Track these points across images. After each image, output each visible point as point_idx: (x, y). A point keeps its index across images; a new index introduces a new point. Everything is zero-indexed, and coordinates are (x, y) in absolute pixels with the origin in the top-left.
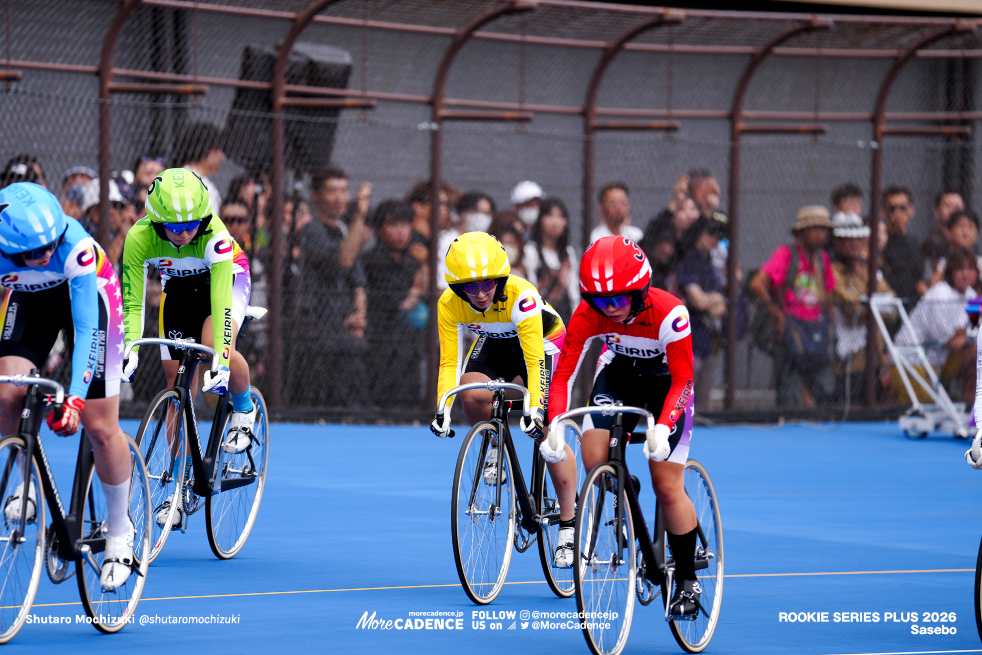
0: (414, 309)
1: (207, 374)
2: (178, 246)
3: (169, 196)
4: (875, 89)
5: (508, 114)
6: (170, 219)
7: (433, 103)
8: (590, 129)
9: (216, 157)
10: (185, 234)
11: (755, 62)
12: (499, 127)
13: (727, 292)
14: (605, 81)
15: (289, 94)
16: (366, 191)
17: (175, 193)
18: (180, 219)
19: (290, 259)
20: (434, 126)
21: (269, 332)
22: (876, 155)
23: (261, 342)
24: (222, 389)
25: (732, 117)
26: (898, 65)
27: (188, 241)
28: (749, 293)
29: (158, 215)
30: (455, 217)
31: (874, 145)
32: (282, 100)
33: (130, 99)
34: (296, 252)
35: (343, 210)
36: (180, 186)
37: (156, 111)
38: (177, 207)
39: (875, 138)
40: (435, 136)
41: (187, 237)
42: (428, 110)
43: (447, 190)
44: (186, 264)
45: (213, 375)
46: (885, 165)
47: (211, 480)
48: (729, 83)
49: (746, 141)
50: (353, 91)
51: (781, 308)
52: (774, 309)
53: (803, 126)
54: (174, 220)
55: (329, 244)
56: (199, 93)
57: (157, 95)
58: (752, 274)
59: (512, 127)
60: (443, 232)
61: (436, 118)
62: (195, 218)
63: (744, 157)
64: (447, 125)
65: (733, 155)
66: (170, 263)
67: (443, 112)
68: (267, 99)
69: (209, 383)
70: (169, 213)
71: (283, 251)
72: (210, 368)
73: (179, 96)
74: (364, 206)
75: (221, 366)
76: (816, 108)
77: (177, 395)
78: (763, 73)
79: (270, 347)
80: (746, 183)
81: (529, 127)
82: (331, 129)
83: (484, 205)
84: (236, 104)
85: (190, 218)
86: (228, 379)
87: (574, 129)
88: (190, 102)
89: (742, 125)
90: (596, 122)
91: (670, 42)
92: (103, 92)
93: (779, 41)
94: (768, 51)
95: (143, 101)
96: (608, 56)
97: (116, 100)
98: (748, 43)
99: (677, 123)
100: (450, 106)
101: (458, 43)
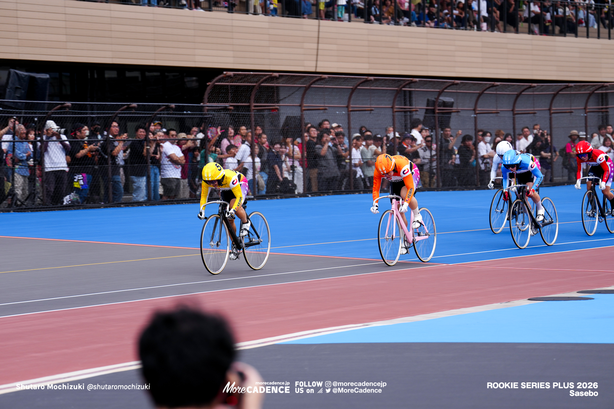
0: (473, 161)
4: (585, 101)
5: (493, 112)
7: (474, 110)
8: (514, 114)
11: (555, 96)
12: (491, 115)
14: (517, 102)
15: (439, 110)
16: (460, 132)
20: (475, 116)
22: (586, 117)
25: (550, 110)
26: (590, 95)
30: (482, 138)
31: (585, 115)
32: (437, 111)
33: (399, 113)
37: (405, 116)
39: (586, 113)
40: (475, 118)
42: (473, 112)
46: (588, 120)
48: (548, 101)
49: (554, 115)
50: (454, 108)
53: (568, 111)
56: (416, 111)
57: (405, 112)
59: (494, 115)
60: (479, 142)
61: (475, 114)
63: (553, 119)
64: (478, 115)
65: (551, 119)
67: (477, 112)
68: (433, 111)
73: (411, 112)
76: (571, 106)
78: (557, 98)
80: (554, 126)
81: (499, 115)
82: (450, 117)
84: (426, 113)
87: (511, 114)
88: (414, 113)
89: (552, 112)
90: (515, 112)
91: (533, 92)
92: (393, 112)
93: (561, 90)
94: (557, 93)
95: (403, 114)
96: (518, 96)
97: (396, 114)
98: (553, 91)
99: (536, 112)
100: (479, 110)
101: (480, 95)
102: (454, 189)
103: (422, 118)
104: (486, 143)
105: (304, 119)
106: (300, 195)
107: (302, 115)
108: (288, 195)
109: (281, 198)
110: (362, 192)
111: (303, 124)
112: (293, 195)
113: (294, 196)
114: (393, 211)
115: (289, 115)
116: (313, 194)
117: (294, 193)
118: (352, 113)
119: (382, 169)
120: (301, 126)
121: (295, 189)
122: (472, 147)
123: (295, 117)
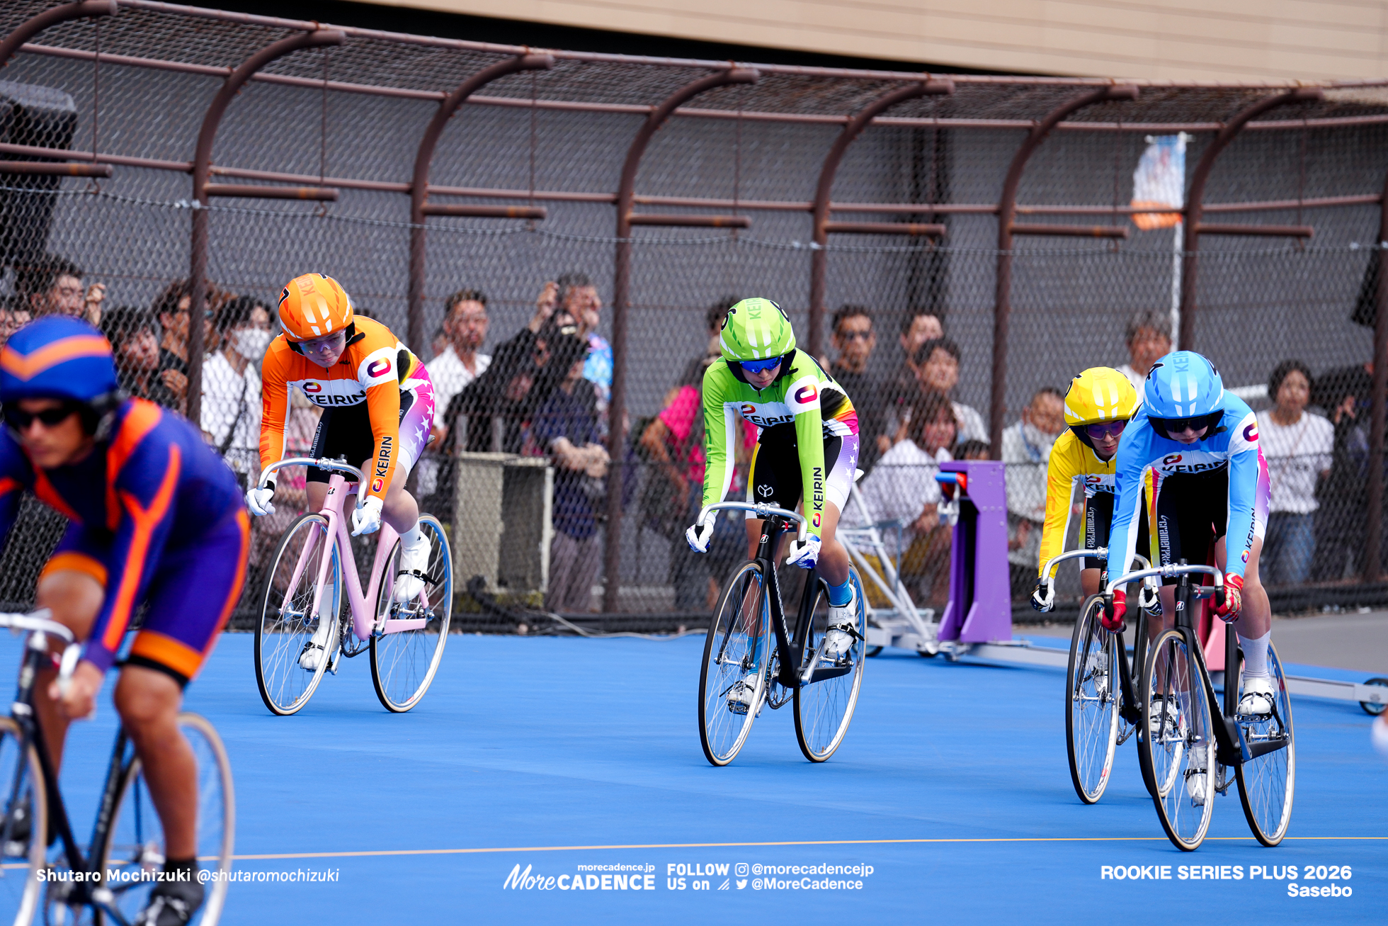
1: (794, 544)
2: (758, 389)
3: (743, 330)
4: (817, 168)
5: (303, 190)
6: (746, 356)
7: (194, 172)
8: (419, 215)
10: (765, 373)
11: (651, 125)
12: (289, 207)
13: (609, 446)
14: (441, 147)
17: (751, 326)
18: (757, 356)
20: (197, 204)
22: (817, 259)
24: (810, 562)
25: (618, 202)
26: (848, 134)
27: (770, 383)
28: (639, 448)
29: (732, 353)
31: (815, 246)
36: (755, 317)
38: (753, 341)
39: (816, 238)
40: (197, 218)
41: (768, 377)
42: (188, 181)
44: (768, 411)
45: (800, 545)
46: (830, 274)
47: (800, 669)
48: (616, 154)
49: (638, 235)
50: (80, 152)
51: (685, 473)
52: (673, 472)
53: (718, 217)
54: (750, 357)
58: (646, 422)
59: (309, 208)
60: (206, 355)
61: (199, 193)
62: (774, 354)
63: (635, 257)
64: (215, 202)
65: (621, 254)
66: (753, 410)
67: (208, 185)
69: (795, 554)
70: (744, 349)
72: (797, 537)
74: (95, 312)
75: (811, 535)
76: (736, 194)
77: (759, 568)
78: (663, 140)
80: (636, 297)
81: (332, 208)
82: (50, 204)
85: (768, 354)
86: (817, 551)
87: (397, 213)
89: (631, 214)
90: (426, 204)
91: (533, 94)
93: (685, 98)
94: (669, 111)
96: (446, 111)
98: (642, 99)
99: (544, 209)
101: (231, 88)
114: (327, 518)
119: (318, 315)
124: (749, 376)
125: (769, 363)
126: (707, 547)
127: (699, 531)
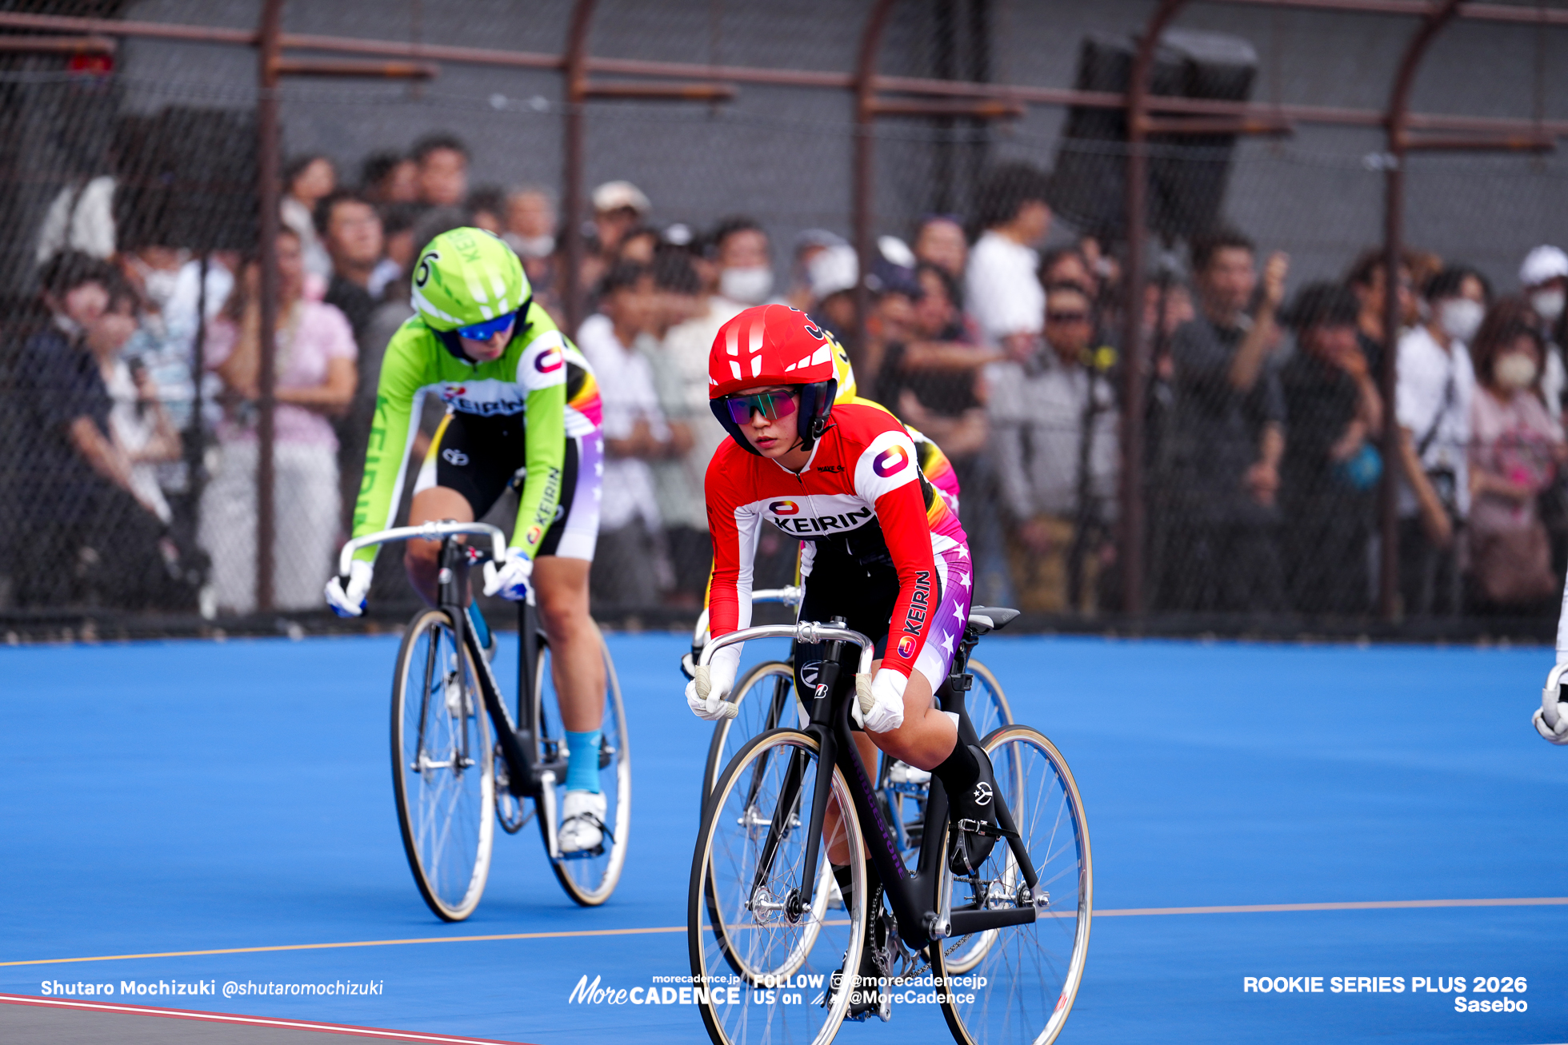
0: (1357, 455)
2: (477, 361)
3: (461, 281)
6: (472, 317)
7: (1389, 124)
9: (1036, 216)
10: (495, 340)
15: (1157, 114)
16: (1278, 266)
17: (469, 272)
18: (488, 315)
19: (1155, 378)
20: (1392, 160)
21: (1123, 496)
23: (1110, 511)
29: (442, 317)
30: (1422, 307)
32: (1143, 123)
33: (901, 128)
34: (1167, 367)
35: (1242, 299)
37: (943, 145)
38: (478, 294)
40: (1392, 180)
41: (498, 343)
42: (1380, 137)
43: (1410, 262)
45: (500, 566)
54: (477, 320)
55: (1215, 350)
56: (1010, 115)
57: (944, 120)
60: (1403, 330)
61: (1394, 148)
64: (1413, 161)
66: (463, 392)
67: (1407, 138)
68: (1118, 123)
70: (467, 309)
71: (1143, 364)
73: (979, 120)
74: (1276, 292)
77: (445, 619)
79: (1125, 519)
83: (1471, 286)
84: (1071, 129)
85: (500, 310)
88: (995, 131)
92: (862, 116)
95: (925, 131)
97: (881, 129)
100: (1417, 129)
101: (1431, 26)
102: (1230, 633)
103: (1043, 161)
104: (1445, 342)
105: (280, 131)
106: (233, 625)
107: (265, 106)
108: (153, 617)
109: (107, 636)
110: (633, 623)
111: (272, 166)
112: (186, 620)
113: (193, 630)
115: (182, 100)
116: (315, 624)
117: (194, 605)
118: (591, 110)
120: (257, 176)
121: (204, 581)
122: (1355, 364)
123: (217, 117)
124: (472, 347)
125: (499, 323)
126: (363, 606)
127: (345, 582)
